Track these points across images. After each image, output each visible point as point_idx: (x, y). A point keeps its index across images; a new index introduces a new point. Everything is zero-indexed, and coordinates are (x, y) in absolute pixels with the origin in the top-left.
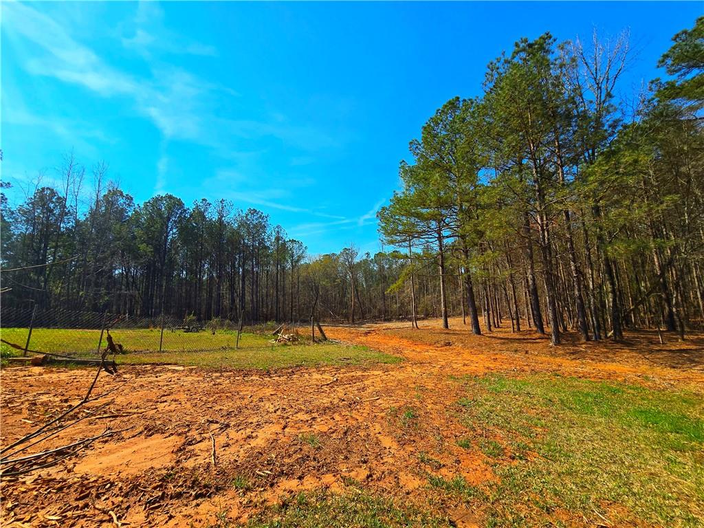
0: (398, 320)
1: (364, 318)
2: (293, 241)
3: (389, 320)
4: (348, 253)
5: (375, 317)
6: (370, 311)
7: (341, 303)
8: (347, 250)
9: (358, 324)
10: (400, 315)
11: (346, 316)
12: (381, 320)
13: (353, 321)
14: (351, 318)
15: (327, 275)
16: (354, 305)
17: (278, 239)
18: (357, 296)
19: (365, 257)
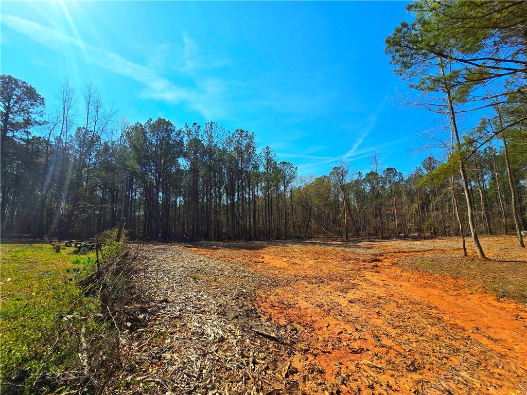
0: (399, 238)
1: (359, 235)
2: (284, 163)
3: (388, 238)
4: (339, 172)
5: (370, 235)
6: (365, 228)
7: (334, 221)
8: (337, 168)
9: (353, 242)
10: (400, 233)
11: (340, 234)
12: (378, 238)
13: (347, 239)
14: (344, 235)
15: (320, 195)
16: (347, 223)
17: (269, 161)
18: (350, 214)
19: (356, 177)
